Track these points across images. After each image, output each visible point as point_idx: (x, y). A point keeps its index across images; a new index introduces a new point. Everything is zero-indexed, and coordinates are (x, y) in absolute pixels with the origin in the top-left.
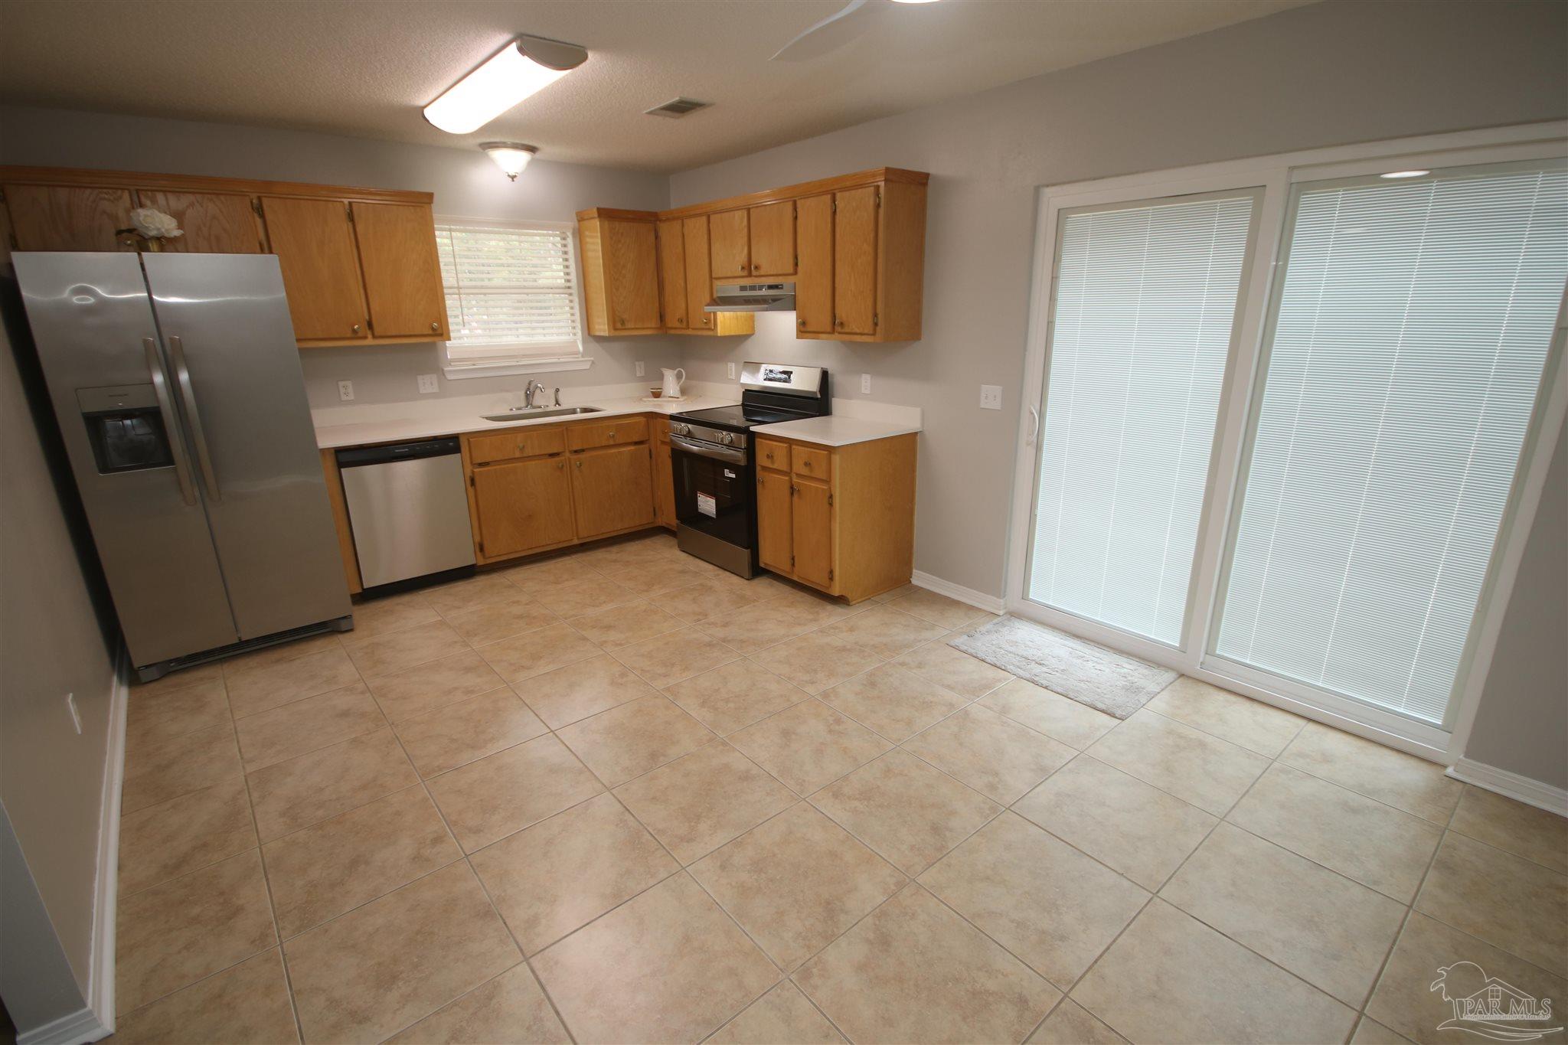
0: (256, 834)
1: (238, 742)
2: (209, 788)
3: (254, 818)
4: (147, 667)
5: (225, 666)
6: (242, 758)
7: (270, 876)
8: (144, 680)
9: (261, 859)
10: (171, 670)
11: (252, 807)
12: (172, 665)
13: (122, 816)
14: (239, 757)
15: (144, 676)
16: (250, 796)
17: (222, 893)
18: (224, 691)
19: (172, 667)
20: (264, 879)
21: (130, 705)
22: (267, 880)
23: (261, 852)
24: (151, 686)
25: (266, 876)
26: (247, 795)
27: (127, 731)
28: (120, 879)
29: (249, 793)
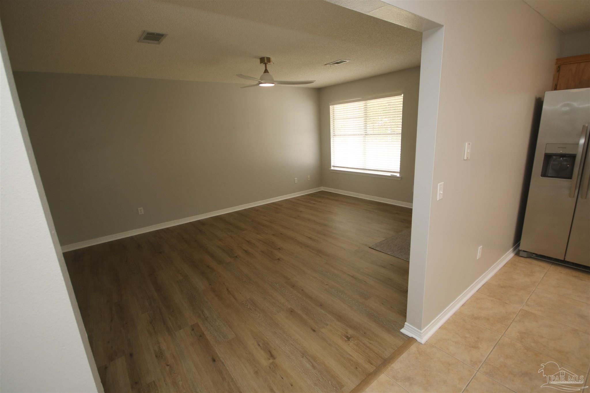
0: (505, 331)
1: (530, 296)
2: (506, 303)
3: (510, 325)
4: (524, 251)
5: (553, 266)
6: (526, 302)
7: (495, 348)
8: (521, 255)
9: (498, 340)
10: (532, 257)
11: (513, 321)
12: (534, 255)
13: (477, 291)
14: (526, 301)
15: (521, 253)
16: (516, 317)
17: (478, 338)
18: (543, 275)
19: (533, 256)
20: (493, 347)
21: (510, 260)
22: (494, 348)
23: (501, 338)
24: (522, 258)
25: (495, 346)
26: (515, 316)
27: (501, 268)
28: (460, 308)
29: (517, 315)
